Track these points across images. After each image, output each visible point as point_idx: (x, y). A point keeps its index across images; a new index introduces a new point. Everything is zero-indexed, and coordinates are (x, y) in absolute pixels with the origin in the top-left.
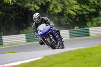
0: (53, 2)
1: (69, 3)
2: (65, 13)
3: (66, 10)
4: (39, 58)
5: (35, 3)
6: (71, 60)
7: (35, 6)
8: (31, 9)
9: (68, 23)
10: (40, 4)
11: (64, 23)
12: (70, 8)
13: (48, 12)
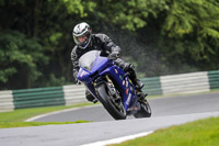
0: (174, 12)
1: (209, 13)
2: (201, 35)
3: (201, 29)
4: (145, 134)
5: (134, 13)
6: (212, 137)
7: (136, 20)
8: (128, 26)
9: (205, 57)
10: (146, 14)
11: (199, 58)
12: (211, 24)
13: (163, 33)
